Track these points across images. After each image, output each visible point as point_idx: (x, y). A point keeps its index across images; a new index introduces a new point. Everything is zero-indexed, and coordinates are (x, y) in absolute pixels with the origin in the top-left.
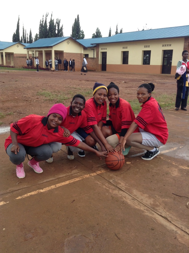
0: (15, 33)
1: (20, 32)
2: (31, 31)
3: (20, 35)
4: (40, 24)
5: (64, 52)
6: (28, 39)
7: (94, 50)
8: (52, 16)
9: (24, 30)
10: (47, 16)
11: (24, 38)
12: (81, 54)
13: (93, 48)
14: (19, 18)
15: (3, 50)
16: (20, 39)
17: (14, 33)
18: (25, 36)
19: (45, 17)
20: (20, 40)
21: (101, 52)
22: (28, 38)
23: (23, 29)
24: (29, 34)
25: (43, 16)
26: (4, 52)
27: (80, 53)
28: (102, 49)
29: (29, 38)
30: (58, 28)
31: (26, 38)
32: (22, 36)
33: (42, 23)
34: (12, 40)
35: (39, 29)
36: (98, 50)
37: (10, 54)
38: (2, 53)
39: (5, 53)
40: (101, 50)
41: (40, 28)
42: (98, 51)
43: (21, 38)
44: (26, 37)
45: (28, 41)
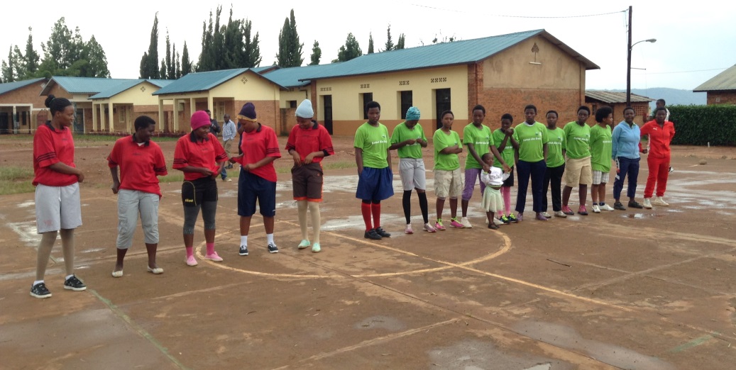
0: (148, 53)
1: (158, 50)
2: (187, 47)
3: (159, 58)
4: (204, 33)
5: (236, 99)
6: (179, 66)
7: (306, 91)
8: (231, 13)
9: (168, 46)
10: (219, 13)
11: (169, 64)
12: (275, 101)
13: (304, 88)
14: (156, 20)
15: (108, 98)
16: (160, 66)
17: (145, 53)
18: (171, 59)
19: (216, 15)
20: (160, 70)
21: (321, 96)
22: (178, 63)
23: (168, 42)
24: (181, 55)
25: (211, 15)
26: (111, 103)
27: (273, 99)
28: (322, 89)
29: (181, 63)
30: (248, 40)
31: (174, 65)
32: (165, 60)
33: (207, 29)
34: (139, 69)
35: (203, 44)
36: (314, 92)
37: (125, 107)
38: (106, 106)
39: (114, 104)
40: (321, 92)
41: (204, 41)
42: (316, 94)
43: (163, 63)
44: (175, 62)
45: (178, 71)
